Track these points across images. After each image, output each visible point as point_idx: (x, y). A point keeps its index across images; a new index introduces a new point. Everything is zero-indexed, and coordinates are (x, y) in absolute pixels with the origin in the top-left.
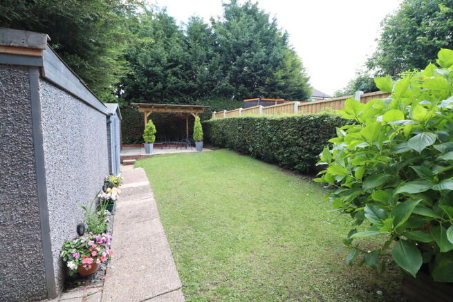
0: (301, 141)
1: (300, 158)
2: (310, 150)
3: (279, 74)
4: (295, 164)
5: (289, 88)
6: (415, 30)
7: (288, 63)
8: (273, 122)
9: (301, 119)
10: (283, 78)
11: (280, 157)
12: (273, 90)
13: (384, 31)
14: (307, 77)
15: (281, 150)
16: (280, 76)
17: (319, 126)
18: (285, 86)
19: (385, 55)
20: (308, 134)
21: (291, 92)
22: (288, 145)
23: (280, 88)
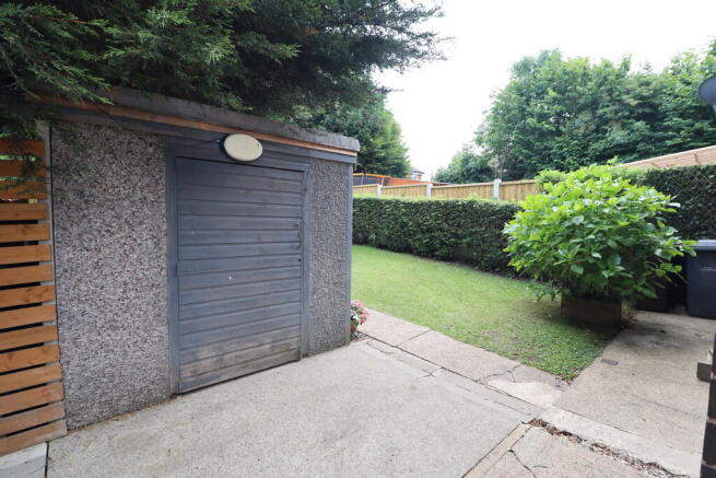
0: (445, 226)
1: (443, 243)
2: (455, 235)
3: (379, 142)
4: (436, 250)
5: (389, 161)
6: (524, 110)
7: (389, 129)
8: (408, 205)
9: (447, 204)
10: (384, 147)
11: (417, 244)
12: (370, 162)
13: (494, 106)
14: (406, 147)
15: (419, 236)
16: (380, 145)
17: (466, 211)
18: (384, 158)
19: (493, 132)
20: (454, 218)
21: (389, 165)
22: (430, 230)
23: (379, 160)
